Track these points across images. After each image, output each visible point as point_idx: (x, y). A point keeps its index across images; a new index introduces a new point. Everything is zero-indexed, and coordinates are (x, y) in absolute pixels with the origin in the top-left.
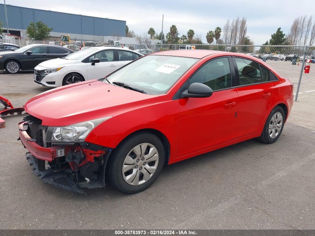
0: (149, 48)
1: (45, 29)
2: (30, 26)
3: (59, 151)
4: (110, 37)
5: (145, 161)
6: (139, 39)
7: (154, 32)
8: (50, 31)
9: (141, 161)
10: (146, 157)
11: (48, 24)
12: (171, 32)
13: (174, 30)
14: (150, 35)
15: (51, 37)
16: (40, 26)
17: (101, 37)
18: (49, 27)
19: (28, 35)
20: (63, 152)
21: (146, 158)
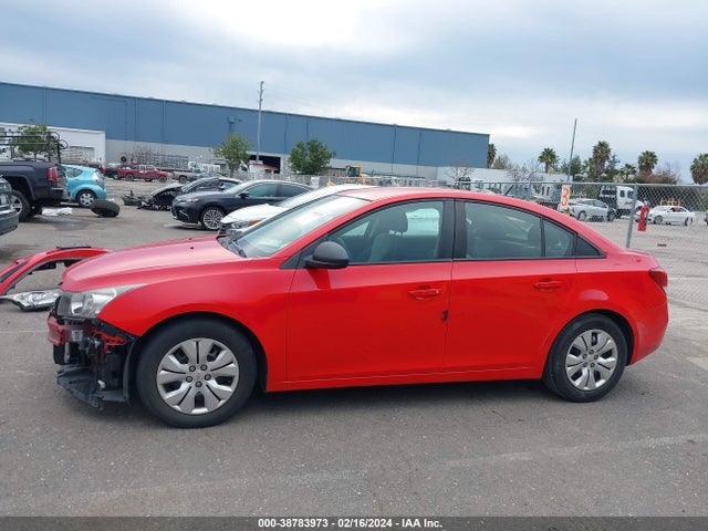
0: (538, 192)
1: (322, 153)
2: (295, 147)
3: (73, 333)
4: (448, 168)
5: (208, 372)
6: (514, 171)
7: (553, 156)
8: (330, 157)
9: (199, 371)
10: (211, 365)
11: (328, 144)
12: (596, 157)
13: (602, 151)
14: (544, 165)
15: (330, 168)
16: (314, 147)
17: (431, 169)
18: (329, 151)
19: (291, 164)
20: (81, 335)
21: (209, 368)
